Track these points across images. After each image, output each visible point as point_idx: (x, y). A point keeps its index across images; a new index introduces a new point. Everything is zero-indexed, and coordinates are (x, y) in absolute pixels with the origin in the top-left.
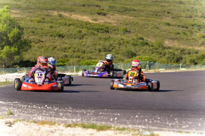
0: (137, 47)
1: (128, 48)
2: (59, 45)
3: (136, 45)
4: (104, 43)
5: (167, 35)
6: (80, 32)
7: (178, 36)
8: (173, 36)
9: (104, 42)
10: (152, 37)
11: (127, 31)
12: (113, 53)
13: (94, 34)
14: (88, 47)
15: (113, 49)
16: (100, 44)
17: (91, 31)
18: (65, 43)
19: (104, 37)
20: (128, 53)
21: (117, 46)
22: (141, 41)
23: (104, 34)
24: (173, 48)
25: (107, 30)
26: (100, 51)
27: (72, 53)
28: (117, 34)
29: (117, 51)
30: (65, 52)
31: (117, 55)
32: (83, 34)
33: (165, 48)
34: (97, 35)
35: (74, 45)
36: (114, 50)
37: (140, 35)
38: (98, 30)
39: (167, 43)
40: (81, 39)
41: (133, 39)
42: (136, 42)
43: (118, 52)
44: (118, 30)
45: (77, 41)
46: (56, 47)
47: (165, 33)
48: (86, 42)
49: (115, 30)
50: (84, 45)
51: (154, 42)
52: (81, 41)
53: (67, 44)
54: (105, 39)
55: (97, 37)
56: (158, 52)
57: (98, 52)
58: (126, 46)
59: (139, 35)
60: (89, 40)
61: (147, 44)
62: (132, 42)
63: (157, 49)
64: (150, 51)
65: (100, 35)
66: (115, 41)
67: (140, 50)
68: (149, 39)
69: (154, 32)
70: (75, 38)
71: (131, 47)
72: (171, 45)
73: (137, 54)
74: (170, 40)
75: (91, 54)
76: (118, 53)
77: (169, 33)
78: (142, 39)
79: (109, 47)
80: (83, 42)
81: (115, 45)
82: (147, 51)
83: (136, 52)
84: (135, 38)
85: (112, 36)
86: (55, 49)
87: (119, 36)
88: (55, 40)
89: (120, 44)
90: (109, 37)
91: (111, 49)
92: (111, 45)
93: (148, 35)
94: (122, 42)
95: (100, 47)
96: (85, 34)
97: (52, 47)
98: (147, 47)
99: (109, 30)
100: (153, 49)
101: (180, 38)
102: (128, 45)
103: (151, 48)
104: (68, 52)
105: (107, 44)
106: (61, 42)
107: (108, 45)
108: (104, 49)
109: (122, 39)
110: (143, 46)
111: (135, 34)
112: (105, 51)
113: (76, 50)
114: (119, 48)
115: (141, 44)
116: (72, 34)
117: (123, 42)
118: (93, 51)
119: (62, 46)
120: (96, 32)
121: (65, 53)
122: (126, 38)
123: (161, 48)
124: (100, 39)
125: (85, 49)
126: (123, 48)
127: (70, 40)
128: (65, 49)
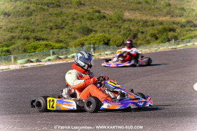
0: (93, 21)
1: (84, 23)
2: (5, 25)
3: (91, 19)
4: (55, 20)
5: (126, 5)
6: (28, 8)
7: (140, 6)
8: (134, 6)
9: (55, 18)
10: (110, 9)
11: (81, 4)
12: (67, 30)
13: (44, 10)
14: (38, 25)
15: (66, 25)
16: (51, 21)
17: (40, 6)
18: (11, 22)
19: (56, 12)
20: (83, 29)
21: (71, 22)
22: (97, 14)
23: (55, 9)
24: (134, 20)
25: (58, 4)
26: (51, 29)
27: (20, 34)
28: (70, 8)
29: (71, 27)
30: (11, 32)
31: (70, 33)
32: (32, 10)
33: (125, 21)
34: (48, 10)
35: (22, 24)
36: (67, 27)
37: (97, 8)
38: (48, 5)
39: (127, 15)
40: (29, 16)
41: (88, 13)
42: (91, 16)
43: (72, 28)
44: (71, 3)
45: (25, 19)
47: (124, 3)
48: (35, 19)
49: (68, 3)
50: (33, 23)
51: (112, 14)
52: (29, 19)
53: (14, 23)
54: (56, 14)
55: (47, 13)
56: (117, 26)
57: (49, 30)
58: (81, 21)
59: (95, 7)
60: (38, 17)
61: (104, 17)
62: (88, 16)
63: (116, 22)
64: (109, 26)
65: (51, 10)
66: (68, 16)
67: (97, 25)
68: (106, 12)
69: (112, 3)
70: (23, 16)
71: (87, 22)
72: (132, 17)
73: (94, 29)
74: (130, 11)
75: (41, 33)
76: (72, 30)
77: (129, 3)
78: (99, 12)
79: (62, 24)
80: (31, 19)
81: (68, 21)
82: (105, 26)
83: (93, 27)
84: (91, 11)
85: (64, 10)
87: (73, 10)
89: (74, 19)
90: (61, 12)
91: (63, 26)
92: (63, 21)
93: (106, 7)
94: (75, 17)
95: (51, 24)
96: (34, 11)
98: (105, 21)
99: (61, 4)
100: (111, 23)
101: (142, 8)
103: (109, 21)
104: (15, 32)
105: (59, 20)
106: (7, 21)
107: (60, 22)
108: (56, 26)
109: (76, 14)
110: (100, 20)
111: (90, 7)
112: (57, 29)
113: (24, 29)
114: (73, 23)
115: (98, 17)
116: (19, 11)
117: (78, 17)
118: (44, 29)
119: (8, 26)
120: (46, 7)
121: (12, 34)
122: (80, 12)
123: (120, 21)
124: (51, 14)
125: (33, 27)
126: (77, 24)
127: (18, 18)
128: (12, 29)
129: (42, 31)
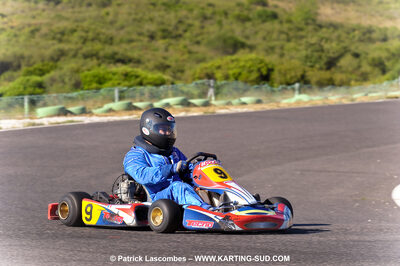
0: (248, 24)
1: (226, 27)
2: (46, 24)
3: (248, 19)
4: (162, 17)
9: (162, 13)
12: (187, 42)
14: (122, 28)
15: (185, 31)
16: (152, 20)
18: (60, 18)
20: (225, 41)
21: (197, 23)
22: (259, 8)
24: (342, 25)
26: (152, 37)
27: (80, 45)
29: (197, 35)
30: (60, 41)
31: (194, 48)
33: (321, 26)
35: (85, 24)
36: (188, 34)
39: (328, 13)
40: (104, 5)
41: (239, 5)
42: (245, 13)
43: (199, 38)
45: (93, 11)
46: (37, 30)
48: (116, 14)
50: (111, 23)
51: (294, 10)
52: (104, 11)
53: (67, 19)
54: (164, 4)
57: (146, 39)
58: (220, 23)
60: (125, 9)
61: (275, 16)
62: (237, 12)
63: (300, 29)
64: (284, 36)
66: (191, 10)
67: (256, 33)
68: (280, 4)
70: (89, 5)
71: (234, 26)
72: (337, 19)
73: (249, 42)
74: (335, 5)
75: (128, 47)
76: (198, 43)
78: (263, 3)
79: (176, 28)
80: (108, 14)
81: (190, 21)
82: (275, 36)
83: (247, 37)
86: (37, 34)
88: (36, 9)
89: (205, 18)
91: (180, 32)
92: (180, 22)
94: (209, 12)
95: (152, 27)
97: (27, 30)
98: (275, 25)
100: (290, 29)
102: (225, 21)
103: (286, 26)
104: (68, 41)
105: (171, 18)
106: (53, 15)
107: (174, 22)
108: (164, 31)
109: (210, 5)
110: (264, 21)
112: (164, 38)
113: (91, 35)
114: (203, 27)
115: (260, 16)
117: (214, 13)
118: (135, 37)
119: (53, 27)
121: (61, 46)
122: (221, 2)
123: (310, 28)
124: (154, 4)
125: (112, 32)
126: (212, 29)
127: (76, 9)
128: (63, 33)
129: (131, 41)
